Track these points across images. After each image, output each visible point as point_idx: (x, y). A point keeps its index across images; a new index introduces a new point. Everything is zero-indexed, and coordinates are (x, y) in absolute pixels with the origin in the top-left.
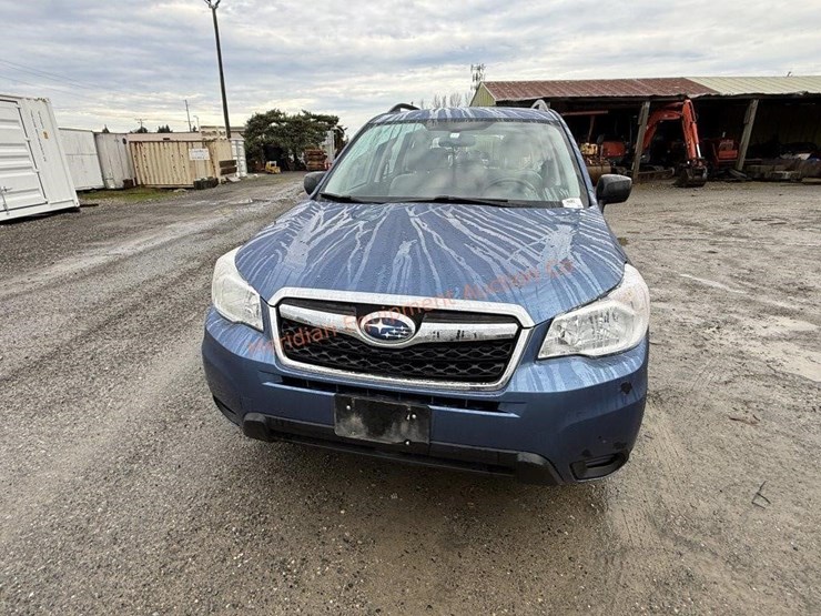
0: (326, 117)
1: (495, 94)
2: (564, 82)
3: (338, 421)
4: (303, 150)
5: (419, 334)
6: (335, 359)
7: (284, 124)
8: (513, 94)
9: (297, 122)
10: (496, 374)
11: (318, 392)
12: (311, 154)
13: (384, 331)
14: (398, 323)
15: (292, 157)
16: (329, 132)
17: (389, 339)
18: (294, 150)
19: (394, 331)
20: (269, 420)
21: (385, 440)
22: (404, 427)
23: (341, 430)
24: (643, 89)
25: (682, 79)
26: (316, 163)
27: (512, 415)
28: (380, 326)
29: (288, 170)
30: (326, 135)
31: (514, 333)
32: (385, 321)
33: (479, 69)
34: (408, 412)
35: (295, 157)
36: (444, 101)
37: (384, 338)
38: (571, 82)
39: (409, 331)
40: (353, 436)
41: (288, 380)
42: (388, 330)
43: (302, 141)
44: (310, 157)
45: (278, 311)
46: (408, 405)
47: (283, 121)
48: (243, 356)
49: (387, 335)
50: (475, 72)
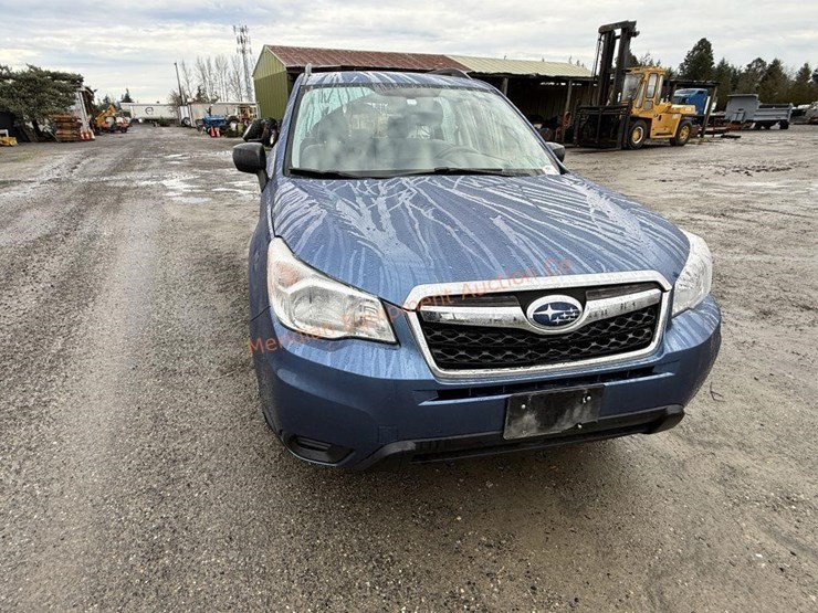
0: (66, 75)
1: (283, 59)
2: (346, 51)
3: (509, 424)
4: (45, 115)
5: (586, 313)
6: (500, 358)
7: (10, 82)
8: (302, 61)
9: (30, 80)
10: (648, 339)
11: (487, 398)
12: (59, 121)
13: (554, 316)
14: (566, 306)
15: (30, 125)
16: (77, 94)
17: (561, 324)
18: (32, 116)
19: (565, 315)
20: (419, 445)
21: (556, 430)
22: (577, 411)
23: (512, 433)
24: (416, 63)
25: (443, 56)
26: (69, 132)
27: (669, 374)
28: (550, 312)
29: (28, 141)
30: (74, 98)
31: (658, 297)
32: (555, 306)
33: (242, 31)
34: (583, 396)
35: (35, 124)
36: (209, 64)
37: (555, 324)
38: (352, 52)
39: (578, 312)
40: (525, 435)
41: (446, 393)
42: (558, 315)
43: (41, 104)
44: (59, 124)
45: (419, 314)
46: (584, 387)
47: (8, 78)
48: (389, 377)
49: (558, 320)
50: (239, 34)
